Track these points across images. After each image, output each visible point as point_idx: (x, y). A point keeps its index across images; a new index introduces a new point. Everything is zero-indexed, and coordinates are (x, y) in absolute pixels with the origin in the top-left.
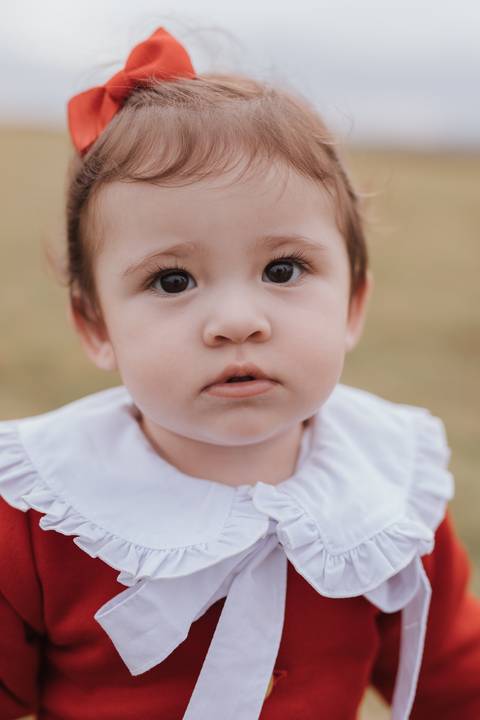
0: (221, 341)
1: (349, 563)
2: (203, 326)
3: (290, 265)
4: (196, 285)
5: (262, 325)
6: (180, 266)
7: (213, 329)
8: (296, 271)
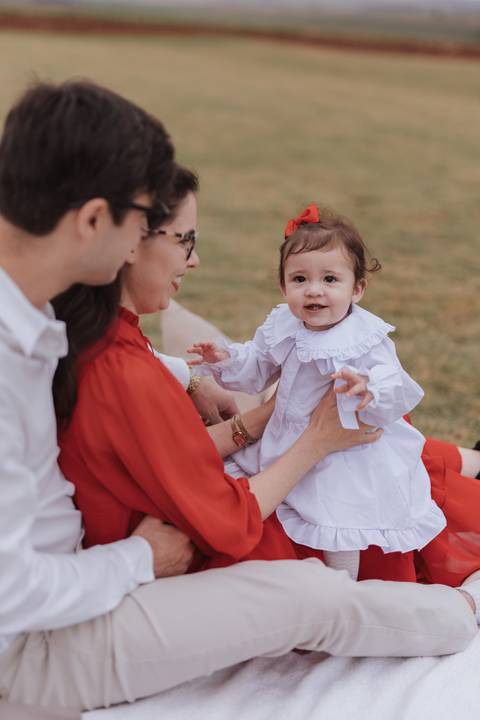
0: (310, 296)
5: (322, 293)
7: (308, 293)
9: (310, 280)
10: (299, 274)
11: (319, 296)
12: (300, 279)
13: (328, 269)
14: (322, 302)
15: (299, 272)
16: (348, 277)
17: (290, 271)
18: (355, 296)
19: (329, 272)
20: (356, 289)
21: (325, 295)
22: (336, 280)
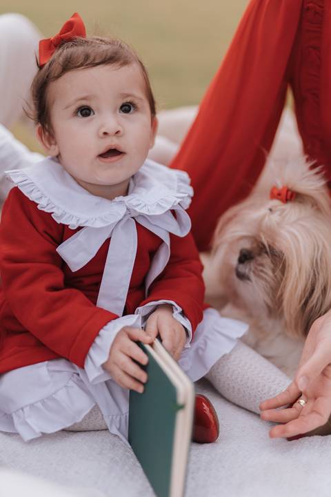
12: (85, 111)
15: (84, 99)
19: (128, 96)
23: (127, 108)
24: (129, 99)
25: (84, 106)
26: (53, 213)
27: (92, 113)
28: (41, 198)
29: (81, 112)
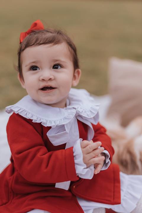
0: (43, 80)
1: (91, 111)
2: (40, 77)
3: (58, 66)
4: (39, 69)
5: (52, 77)
6: (36, 65)
7: (42, 78)
8: (59, 67)
9: (42, 69)
10: (34, 64)
11: (50, 79)
13: (56, 58)
14: (52, 84)
15: (34, 62)
16: (70, 65)
17: (26, 63)
18: (74, 82)
19: (57, 61)
20: (74, 77)
21: (55, 79)
22: (62, 67)
23: (56, 66)
24: (57, 63)
25: (34, 66)
26: (41, 123)
27: (38, 69)
28: (32, 116)
29: (33, 69)
